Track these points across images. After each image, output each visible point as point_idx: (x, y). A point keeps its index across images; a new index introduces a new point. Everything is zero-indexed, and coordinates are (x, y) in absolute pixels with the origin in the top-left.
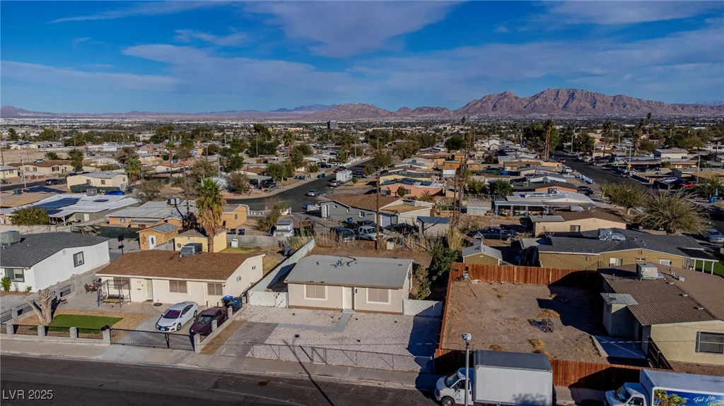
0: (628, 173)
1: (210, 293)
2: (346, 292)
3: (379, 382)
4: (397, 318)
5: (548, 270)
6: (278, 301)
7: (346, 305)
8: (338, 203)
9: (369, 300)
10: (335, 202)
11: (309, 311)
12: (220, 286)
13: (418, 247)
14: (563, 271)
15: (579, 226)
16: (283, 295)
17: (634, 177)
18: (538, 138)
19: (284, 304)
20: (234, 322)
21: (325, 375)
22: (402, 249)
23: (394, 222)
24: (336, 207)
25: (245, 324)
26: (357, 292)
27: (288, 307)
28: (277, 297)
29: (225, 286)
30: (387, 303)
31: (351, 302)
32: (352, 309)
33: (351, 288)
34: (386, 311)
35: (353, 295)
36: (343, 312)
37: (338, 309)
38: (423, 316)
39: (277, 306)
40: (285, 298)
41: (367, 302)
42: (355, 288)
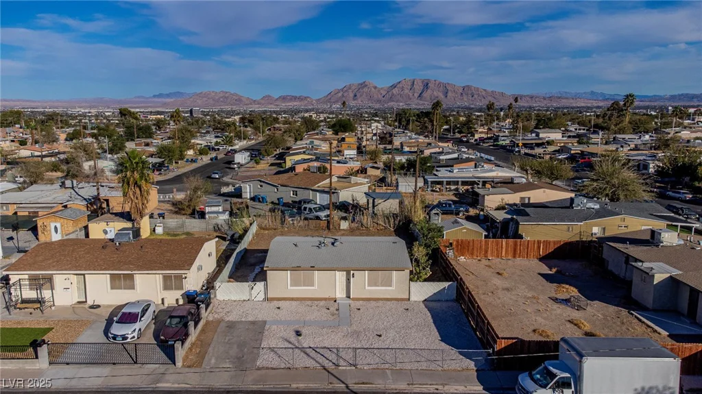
0: (519, 151)
1: (167, 287)
2: (340, 277)
3: (436, 387)
4: (405, 305)
5: (539, 242)
6: (254, 292)
7: (340, 294)
8: (264, 182)
9: (369, 285)
10: (261, 181)
11: (294, 303)
12: (180, 278)
13: (375, 225)
15: (529, 198)
16: (260, 286)
17: (526, 154)
19: (261, 296)
20: (208, 323)
21: (363, 383)
22: (358, 228)
23: (333, 200)
24: (261, 186)
25: (223, 325)
26: (353, 277)
27: (267, 299)
28: (252, 288)
29: (186, 278)
30: (390, 288)
31: (345, 288)
32: (348, 297)
33: (345, 272)
34: (389, 297)
35: (348, 280)
36: (337, 302)
37: (329, 299)
38: (433, 301)
39: (253, 298)
40: (263, 289)
41: (366, 288)
42: (352, 272)
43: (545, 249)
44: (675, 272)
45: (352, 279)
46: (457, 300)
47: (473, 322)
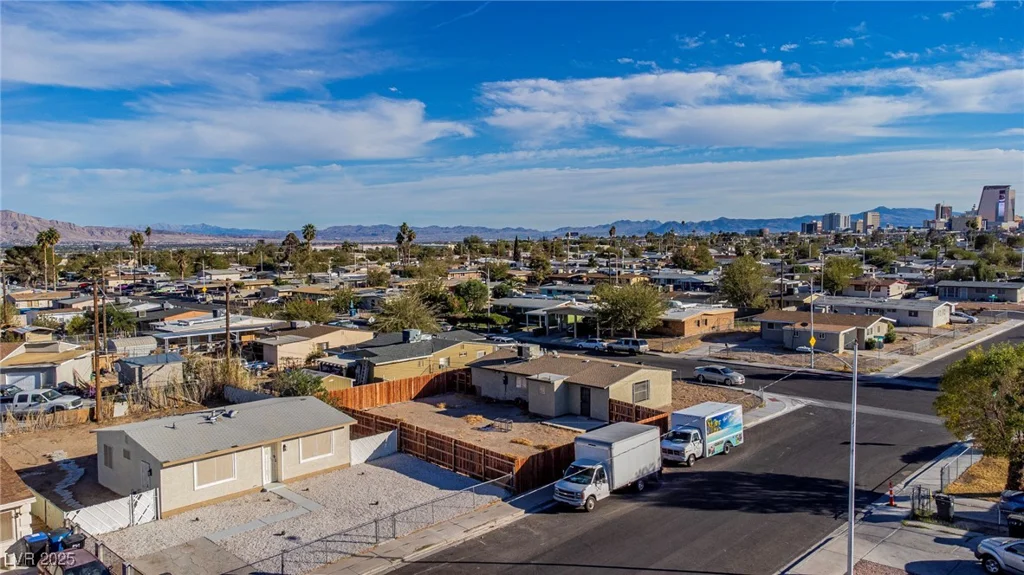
2: (265, 455)
3: (489, 525)
4: (352, 471)
5: (410, 380)
6: (138, 511)
7: (267, 481)
9: (304, 458)
11: (207, 509)
14: (424, 378)
15: (327, 343)
16: (148, 497)
18: (25, 258)
19: (151, 513)
21: (424, 547)
22: (144, 411)
26: (284, 450)
27: (160, 516)
28: (136, 505)
29: (18, 514)
30: (330, 455)
31: (270, 469)
32: (276, 480)
33: (269, 448)
34: (327, 467)
35: (275, 458)
36: (265, 490)
37: (254, 490)
38: (375, 459)
39: (136, 521)
40: (152, 501)
41: (302, 461)
42: (283, 443)
43: (416, 387)
44: (565, 378)
45: (281, 453)
46: (400, 451)
47: (443, 465)
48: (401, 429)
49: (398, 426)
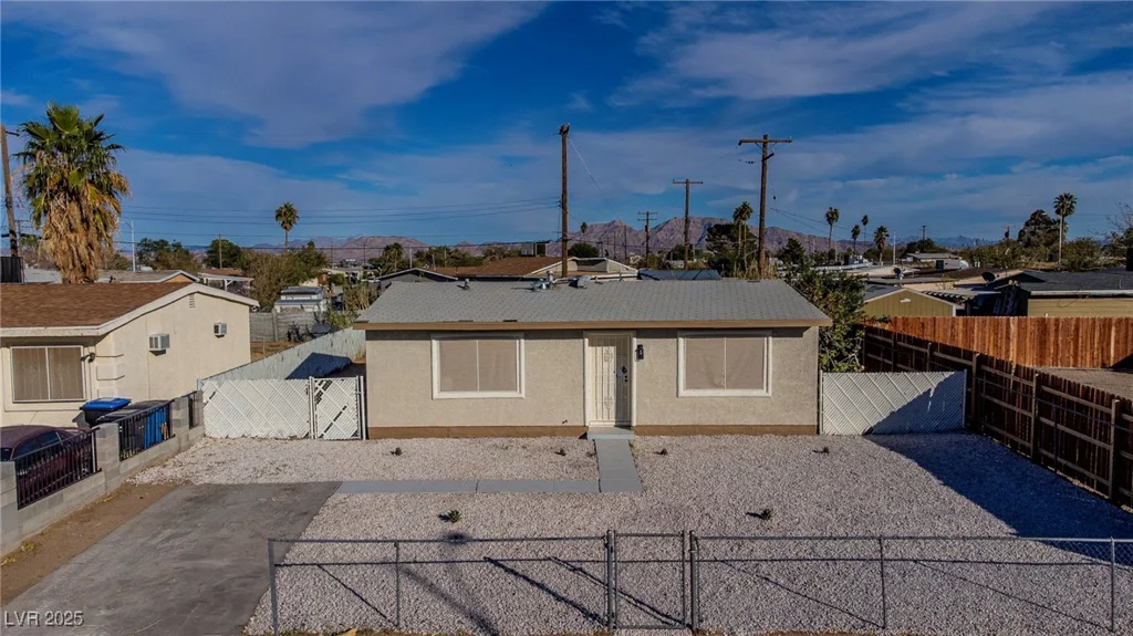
1: (26, 390)
2: (597, 361)
4: (816, 443)
6: (325, 412)
7: (598, 415)
9: (689, 386)
11: (449, 443)
12: (73, 352)
16: (343, 390)
18: (723, 236)
19: (348, 425)
20: (126, 490)
25: (188, 493)
26: (640, 357)
27: (366, 433)
28: (318, 398)
29: (92, 357)
30: (758, 392)
31: (612, 395)
32: (624, 423)
33: (612, 349)
34: (753, 421)
35: (623, 372)
36: (590, 437)
37: (566, 430)
38: (890, 433)
39: (320, 431)
40: (352, 401)
41: (682, 392)
42: (635, 342)
45: (635, 364)
46: (972, 426)
47: (1082, 478)
48: (980, 372)
49: (974, 364)
